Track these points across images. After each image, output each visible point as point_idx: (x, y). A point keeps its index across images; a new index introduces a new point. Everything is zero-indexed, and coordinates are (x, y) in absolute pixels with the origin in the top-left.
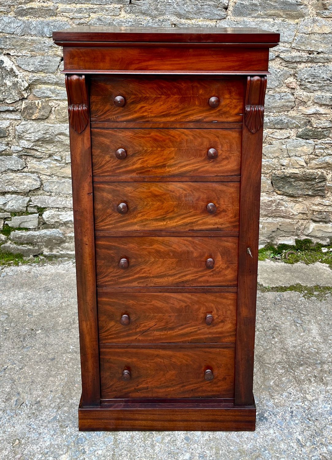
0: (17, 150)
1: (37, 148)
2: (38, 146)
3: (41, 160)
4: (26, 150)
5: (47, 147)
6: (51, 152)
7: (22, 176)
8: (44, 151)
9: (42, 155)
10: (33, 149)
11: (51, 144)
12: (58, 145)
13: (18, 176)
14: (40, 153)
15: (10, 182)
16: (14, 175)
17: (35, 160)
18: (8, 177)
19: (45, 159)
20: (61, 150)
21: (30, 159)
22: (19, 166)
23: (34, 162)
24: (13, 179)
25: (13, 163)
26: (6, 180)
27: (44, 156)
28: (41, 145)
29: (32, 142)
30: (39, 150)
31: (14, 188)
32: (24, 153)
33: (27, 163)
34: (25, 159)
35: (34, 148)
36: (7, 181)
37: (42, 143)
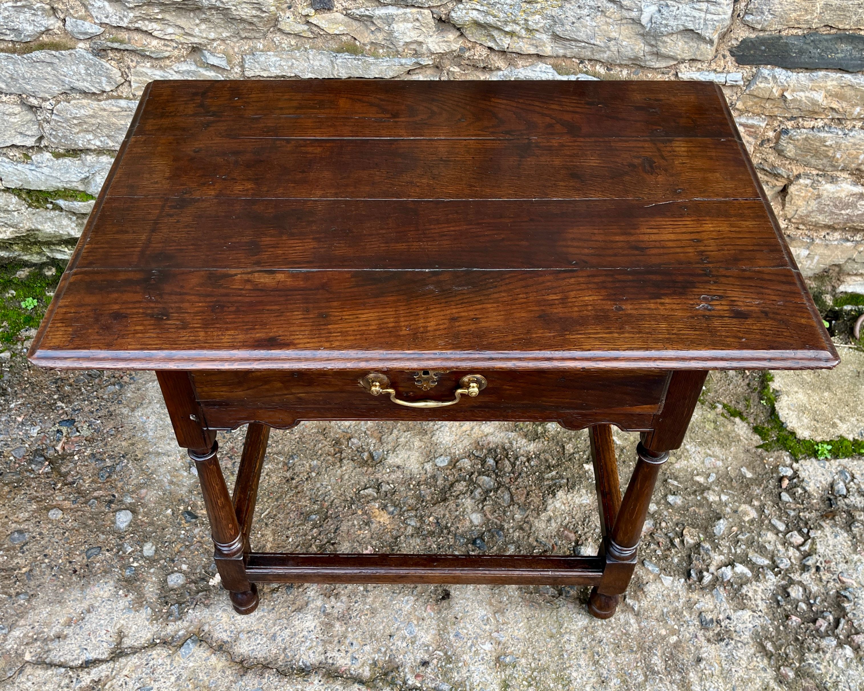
0: (86, 33)
1: (149, 26)
2: (150, 20)
3: (168, 62)
4: (114, 31)
5: (179, 22)
6: (196, 40)
7: (115, 109)
8: (173, 37)
9: (169, 49)
10: (137, 30)
11: (192, 15)
12: (213, 19)
13: (105, 110)
14: (163, 42)
15: (85, 123)
16: (95, 104)
17: (148, 65)
18: (75, 111)
19: (178, 59)
20: (224, 35)
21: (132, 61)
22: (100, 83)
23: (144, 70)
24: (92, 116)
25: (83, 72)
26: (74, 118)
27: (176, 53)
28: (160, 16)
29: (130, 8)
30: (155, 33)
31: (102, 139)
32: (109, 44)
33: (127, 70)
34: (119, 61)
35: (140, 24)
36: (75, 122)
37: (162, 11)
